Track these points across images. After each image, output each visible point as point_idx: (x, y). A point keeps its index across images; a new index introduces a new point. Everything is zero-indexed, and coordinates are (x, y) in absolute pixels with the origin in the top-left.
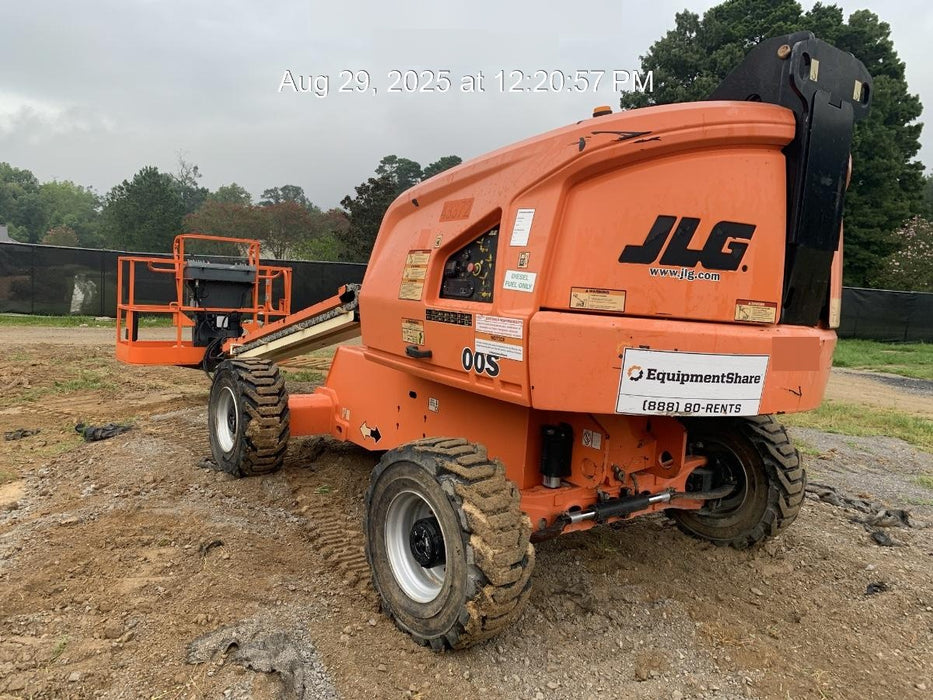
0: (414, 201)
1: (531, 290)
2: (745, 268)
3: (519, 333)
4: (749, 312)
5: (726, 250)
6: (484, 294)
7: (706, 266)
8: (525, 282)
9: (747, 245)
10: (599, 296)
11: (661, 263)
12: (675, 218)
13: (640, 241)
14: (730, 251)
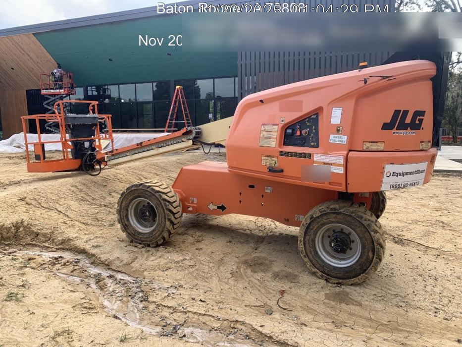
0: (262, 101)
1: (345, 143)
2: (423, 129)
3: (342, 161)
4: (424, 146)
5: (417, 122)
6: (312, 144)
7: (411, 129)
8: (341, 140)
9: (423, 119)
10: (375, 144)
11: (397, 129)
12: (401, 111)
13: (388, 121)
14: (418, 122)
